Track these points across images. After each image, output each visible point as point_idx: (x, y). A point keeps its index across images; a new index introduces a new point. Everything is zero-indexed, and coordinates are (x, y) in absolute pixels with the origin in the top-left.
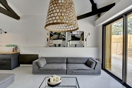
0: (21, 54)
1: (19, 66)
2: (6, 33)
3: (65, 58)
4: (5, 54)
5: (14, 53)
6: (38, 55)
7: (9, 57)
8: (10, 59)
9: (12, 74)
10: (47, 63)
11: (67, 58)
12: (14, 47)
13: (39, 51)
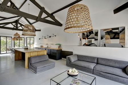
0: (62, 50)
1: (61, 59)
2: (55, 36)
3: (95, 58)
4: (54, 50)
5: (59, 49)
6: (72, 52)
7: (56, 51)
8: (56, 53)
9: (54, 62)
10: (78, 60)
11: (98, 59)
12: (59, 46)
13: (74, 49)
